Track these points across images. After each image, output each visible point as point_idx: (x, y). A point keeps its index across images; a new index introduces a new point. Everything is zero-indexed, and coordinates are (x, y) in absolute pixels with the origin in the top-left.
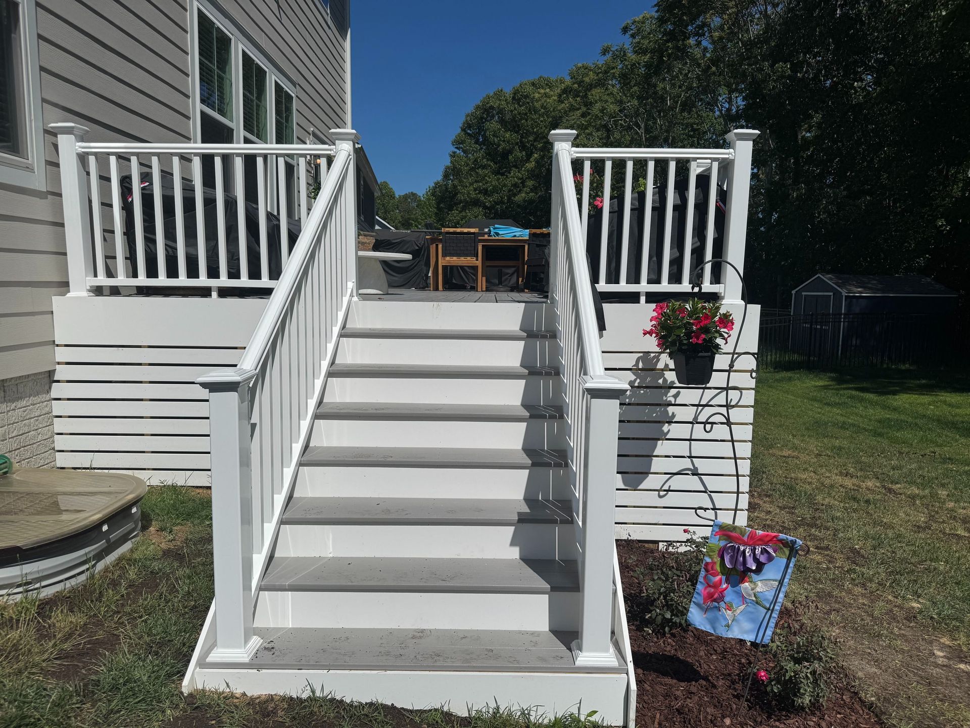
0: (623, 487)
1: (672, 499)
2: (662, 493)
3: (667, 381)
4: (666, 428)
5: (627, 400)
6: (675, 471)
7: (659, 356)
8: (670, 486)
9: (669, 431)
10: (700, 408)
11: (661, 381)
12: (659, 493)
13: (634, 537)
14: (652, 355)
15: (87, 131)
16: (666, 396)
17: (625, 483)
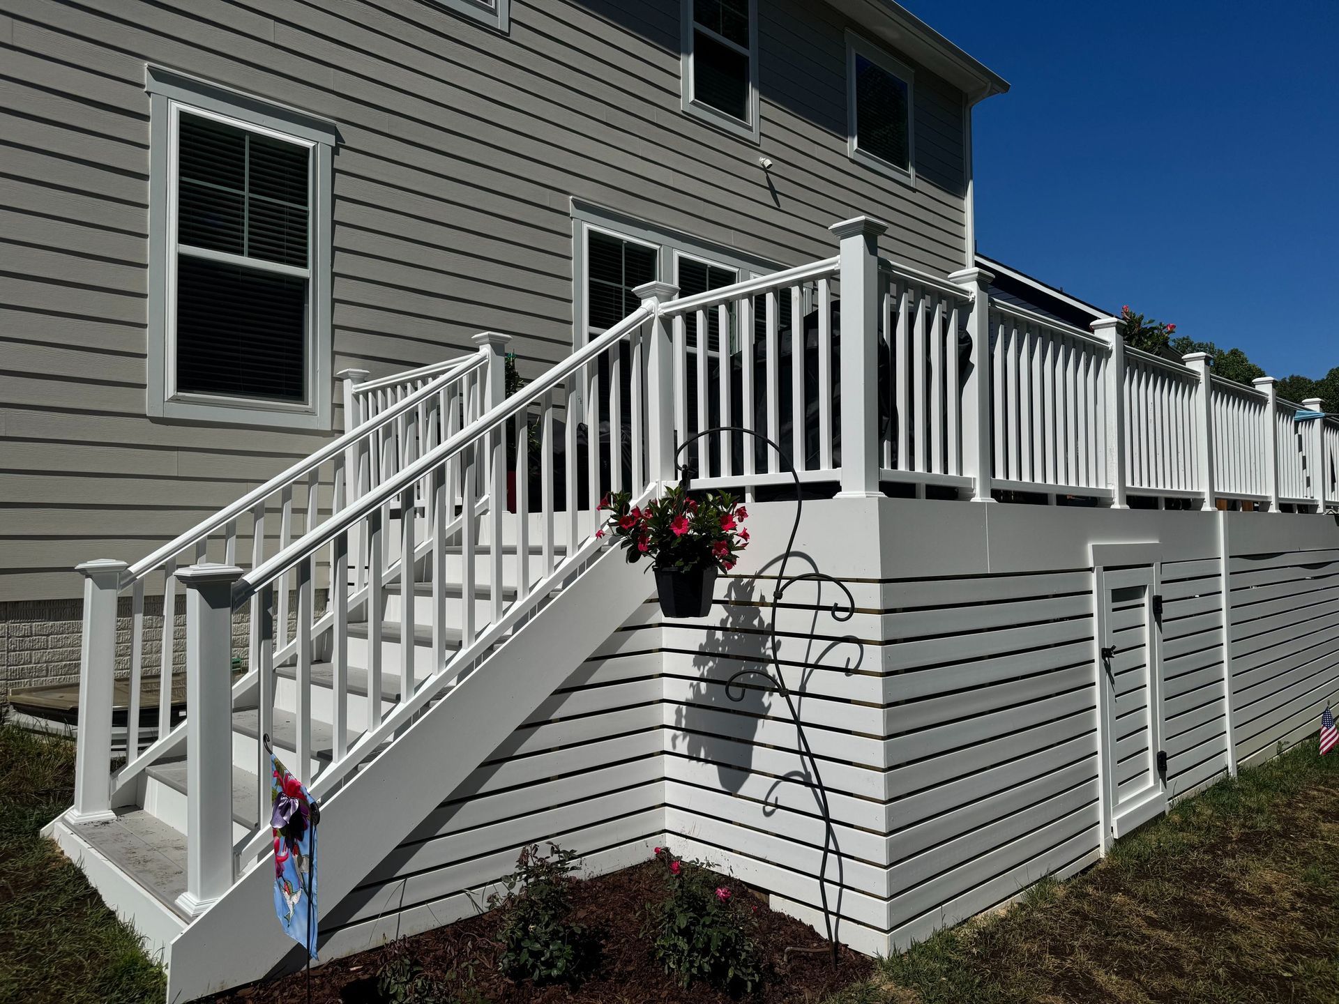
0: (720, 788)
1: (780, 822)
2: (769, 809)
3: (764, 622)
4: (766, 699)
5: (720, 649)
6: (782, 774)
7: (753, 582)
8: (777, 799)
9: (770, 705)
10: (808, 670)
11: (756, 622)
12: (764, 807)
13: (739, 875)
14: (745, 580)
15: (367, 374)
16: (764, 648)
17: (723, 780)
